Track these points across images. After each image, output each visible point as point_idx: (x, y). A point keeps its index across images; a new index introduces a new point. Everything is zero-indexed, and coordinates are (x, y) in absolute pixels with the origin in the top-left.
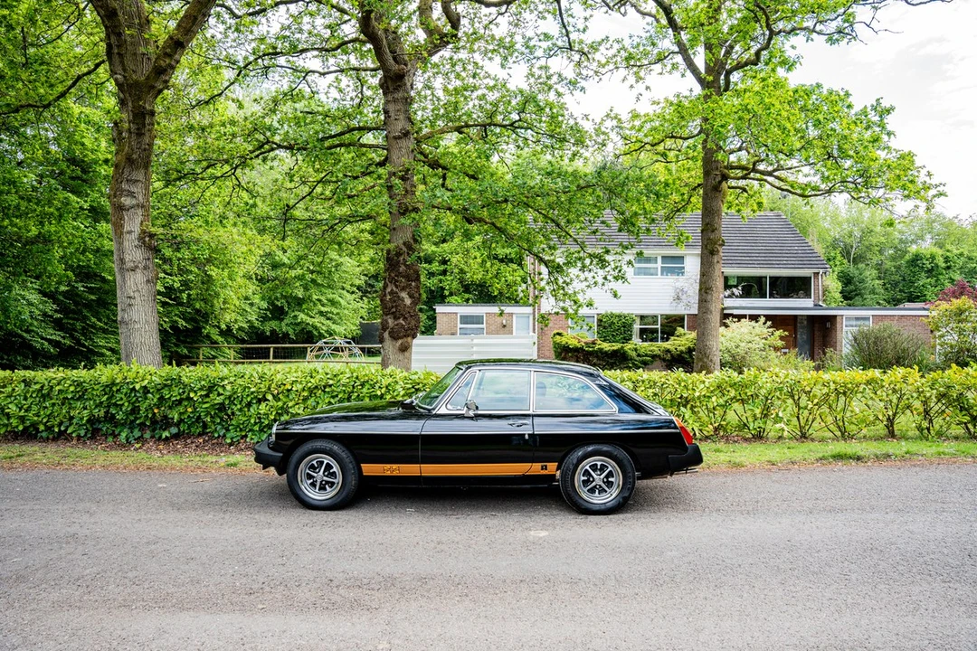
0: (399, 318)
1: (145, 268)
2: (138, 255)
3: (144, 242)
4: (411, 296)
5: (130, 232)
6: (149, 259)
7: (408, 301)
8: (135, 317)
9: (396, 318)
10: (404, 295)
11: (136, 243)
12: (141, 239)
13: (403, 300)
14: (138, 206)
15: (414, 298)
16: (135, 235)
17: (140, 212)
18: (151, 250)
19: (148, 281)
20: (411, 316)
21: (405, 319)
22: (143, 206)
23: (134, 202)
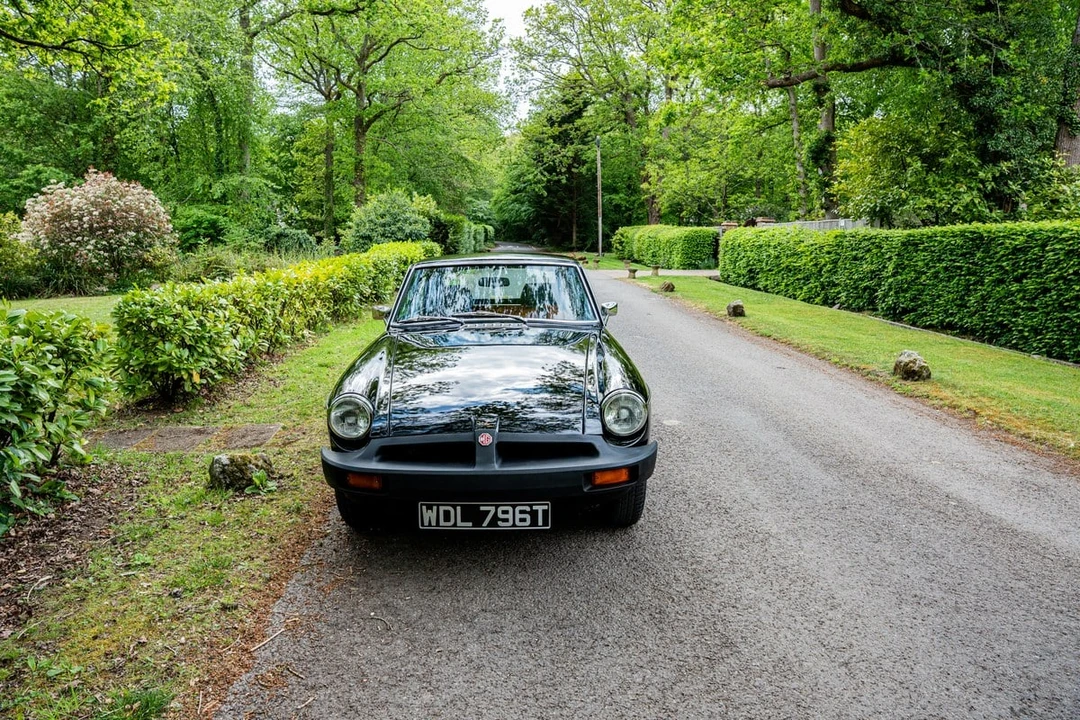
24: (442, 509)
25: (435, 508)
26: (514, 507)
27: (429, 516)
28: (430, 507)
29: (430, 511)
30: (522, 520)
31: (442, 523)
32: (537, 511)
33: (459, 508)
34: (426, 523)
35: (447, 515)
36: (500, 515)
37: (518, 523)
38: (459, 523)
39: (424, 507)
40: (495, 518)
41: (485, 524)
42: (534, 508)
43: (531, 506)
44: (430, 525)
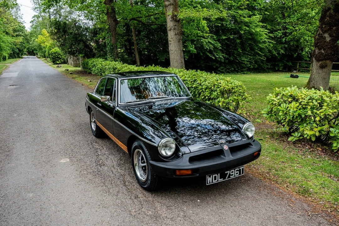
0: (321, 49)
1: (174, 29)
2: (171, 24)
3: (173, 19)
4: (330, 35)
5: (169, 16)
6: (176, 26)
7: (328, 39)
8: (172, 49)
9: (320, 49)
10: (326, 35)
11: (171, 19)
12: (172, 18)
13: (325, 38)
14: (170, 4)
15: (333, 37)
16: (170, 16)
17: (172, 7)
18: (177, 22)
19: (176, 34)
20: (328, 48)
21: (324, 49)
22: (173, 4)
23: (169, 3)
24: (214, 176)
25: (211, 176)
26: (235, 169)
27: (210, 180)
28: (210, 176)
29: (210, 178)
30: (237, 173)
31: (214, 181)
32: (241, 169)
33: (219, 174)
34: (209, 183)
35: (215, 177)
36: (231, 174)
37: (236, 175)
38: (219, 180)
39: (208, 177)
40: (230, 175)
41: (227, 178)
42: (240, 168)
43: (239, 168)
44: (210, 183)
